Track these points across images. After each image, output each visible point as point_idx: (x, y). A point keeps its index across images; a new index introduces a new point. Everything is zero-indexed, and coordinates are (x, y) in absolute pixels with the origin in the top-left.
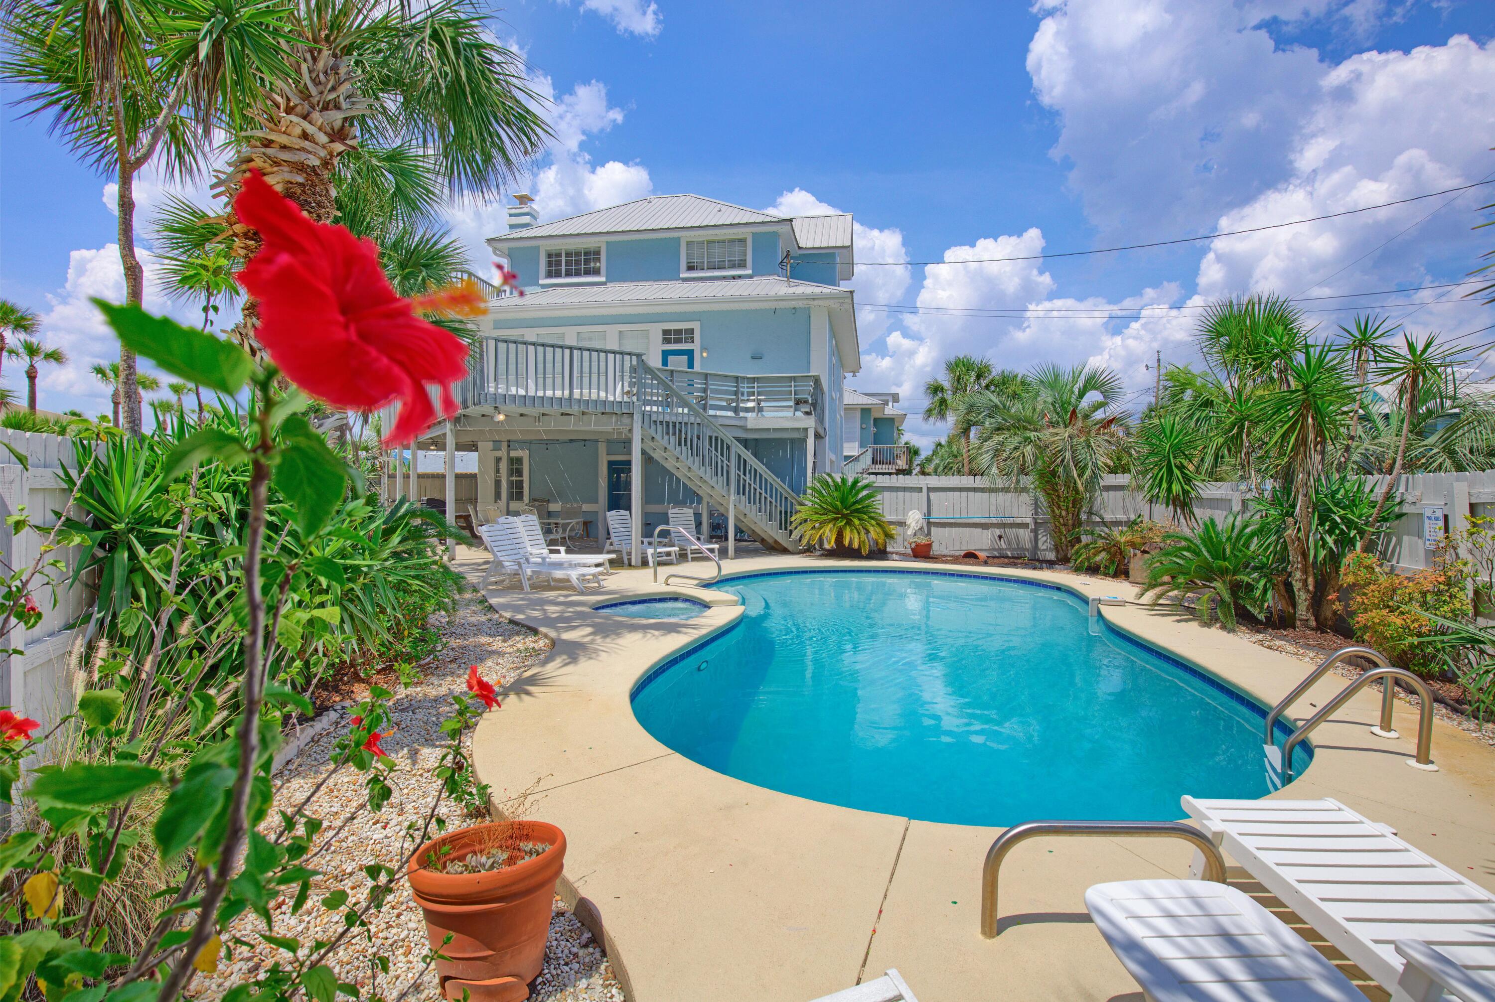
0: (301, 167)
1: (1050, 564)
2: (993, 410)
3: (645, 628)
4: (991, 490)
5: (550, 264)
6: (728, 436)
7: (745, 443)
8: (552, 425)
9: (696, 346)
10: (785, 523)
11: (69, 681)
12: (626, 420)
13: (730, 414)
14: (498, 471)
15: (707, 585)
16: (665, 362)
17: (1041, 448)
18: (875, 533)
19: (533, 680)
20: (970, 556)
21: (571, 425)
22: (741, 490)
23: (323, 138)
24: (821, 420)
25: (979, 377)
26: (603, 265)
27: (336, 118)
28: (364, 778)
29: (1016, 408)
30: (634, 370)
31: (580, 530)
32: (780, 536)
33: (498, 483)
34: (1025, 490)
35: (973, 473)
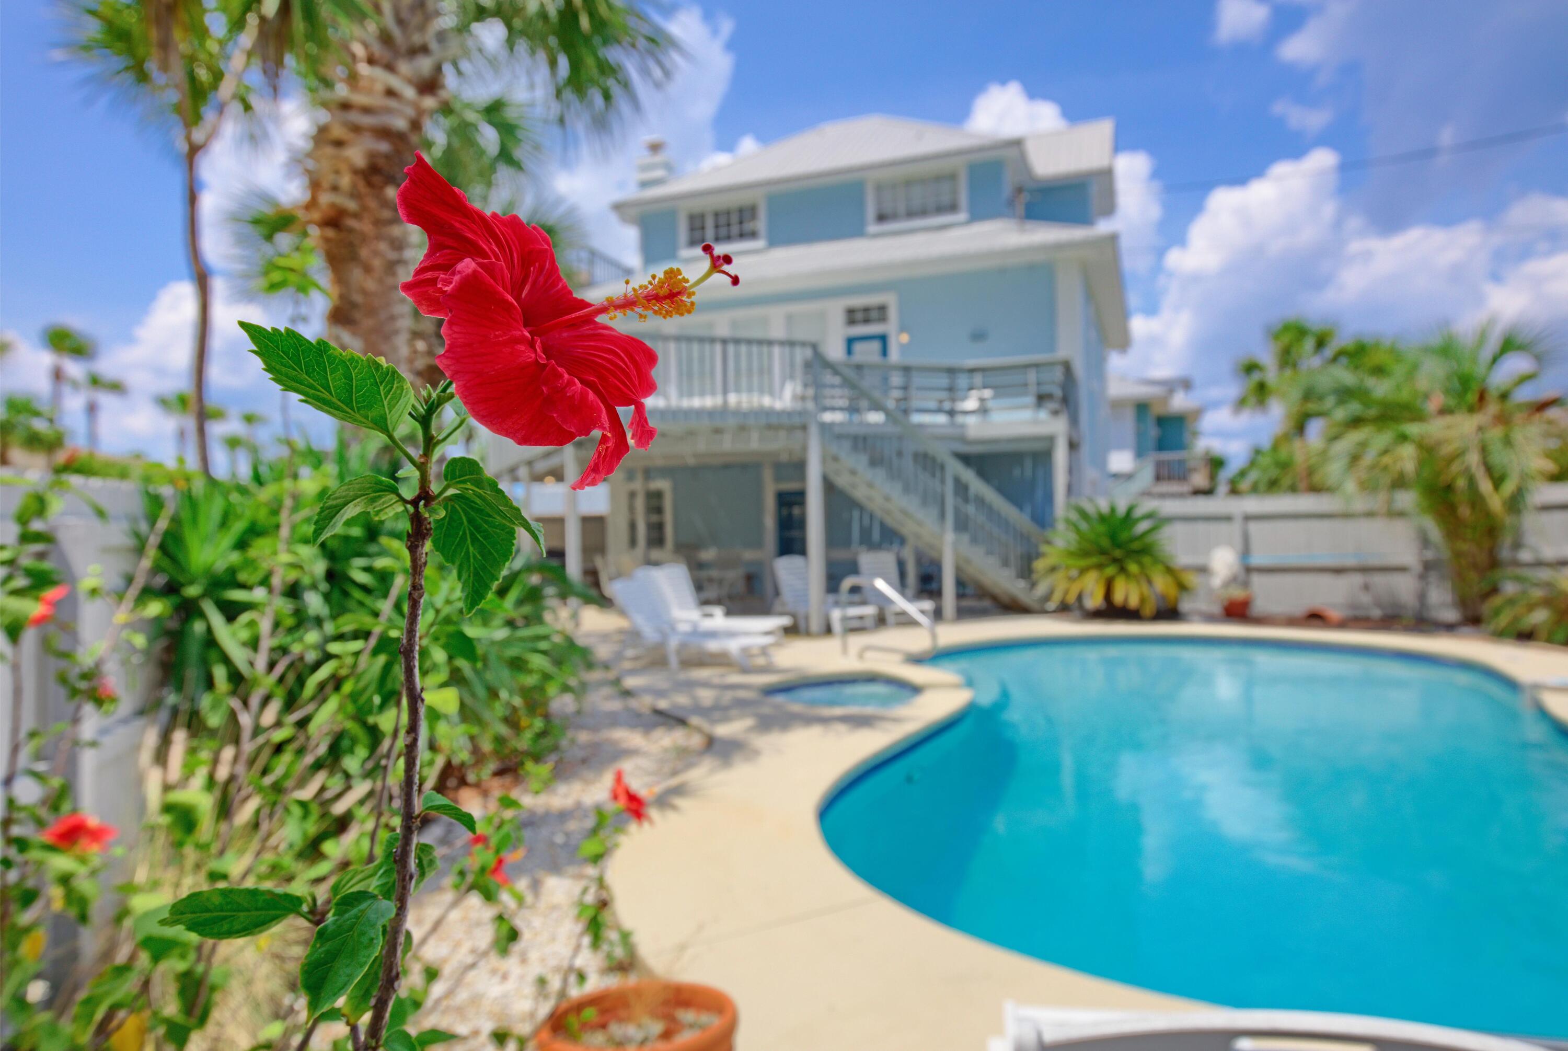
0: (385, 133)
1: (1449, 628)
2: (1345, 394)
3: (824, 721)
4: (1347, 516)
5: (692, 229)
6: (942, 452)
7: (966, 459)
8: (702, 446)
9: (890, 327)
10: (1026, 572)
11: (139, 781)
12: (799, 434)
13: (941, 419)
14: (632, 509)
15: (917, 660)
16: (849, 351)
17: (1427, 450)
18: (1162, 584)
19: (679, 791)
20: (1315, 618)
21: (727, 445)
22: (962, 525)
23: (409, 93)
24: (1074, 421)
25: (1321, 343)
26: (761, 224)
27: (425, 65)
28: (489, 913)
29: (1381, 389)
30: (808, 365)
31: (741, 587)
32: (1016, 588)
33: (633, 527)
34: (1401, 514)
35: (1315, 489)
